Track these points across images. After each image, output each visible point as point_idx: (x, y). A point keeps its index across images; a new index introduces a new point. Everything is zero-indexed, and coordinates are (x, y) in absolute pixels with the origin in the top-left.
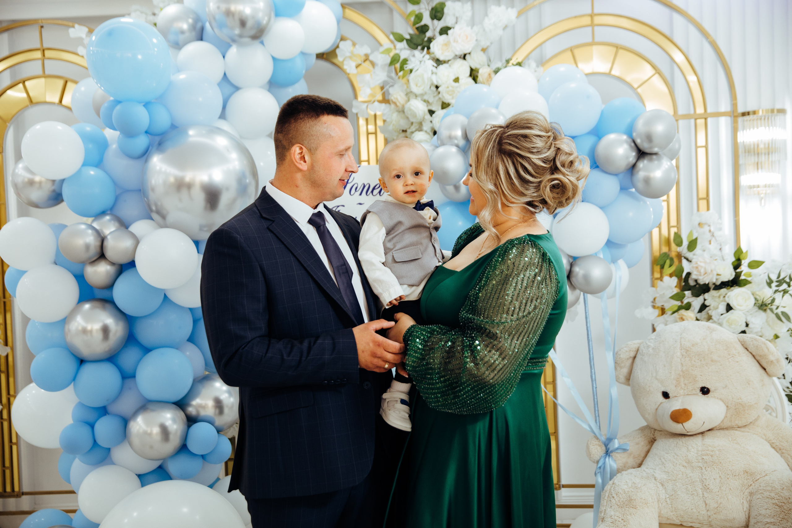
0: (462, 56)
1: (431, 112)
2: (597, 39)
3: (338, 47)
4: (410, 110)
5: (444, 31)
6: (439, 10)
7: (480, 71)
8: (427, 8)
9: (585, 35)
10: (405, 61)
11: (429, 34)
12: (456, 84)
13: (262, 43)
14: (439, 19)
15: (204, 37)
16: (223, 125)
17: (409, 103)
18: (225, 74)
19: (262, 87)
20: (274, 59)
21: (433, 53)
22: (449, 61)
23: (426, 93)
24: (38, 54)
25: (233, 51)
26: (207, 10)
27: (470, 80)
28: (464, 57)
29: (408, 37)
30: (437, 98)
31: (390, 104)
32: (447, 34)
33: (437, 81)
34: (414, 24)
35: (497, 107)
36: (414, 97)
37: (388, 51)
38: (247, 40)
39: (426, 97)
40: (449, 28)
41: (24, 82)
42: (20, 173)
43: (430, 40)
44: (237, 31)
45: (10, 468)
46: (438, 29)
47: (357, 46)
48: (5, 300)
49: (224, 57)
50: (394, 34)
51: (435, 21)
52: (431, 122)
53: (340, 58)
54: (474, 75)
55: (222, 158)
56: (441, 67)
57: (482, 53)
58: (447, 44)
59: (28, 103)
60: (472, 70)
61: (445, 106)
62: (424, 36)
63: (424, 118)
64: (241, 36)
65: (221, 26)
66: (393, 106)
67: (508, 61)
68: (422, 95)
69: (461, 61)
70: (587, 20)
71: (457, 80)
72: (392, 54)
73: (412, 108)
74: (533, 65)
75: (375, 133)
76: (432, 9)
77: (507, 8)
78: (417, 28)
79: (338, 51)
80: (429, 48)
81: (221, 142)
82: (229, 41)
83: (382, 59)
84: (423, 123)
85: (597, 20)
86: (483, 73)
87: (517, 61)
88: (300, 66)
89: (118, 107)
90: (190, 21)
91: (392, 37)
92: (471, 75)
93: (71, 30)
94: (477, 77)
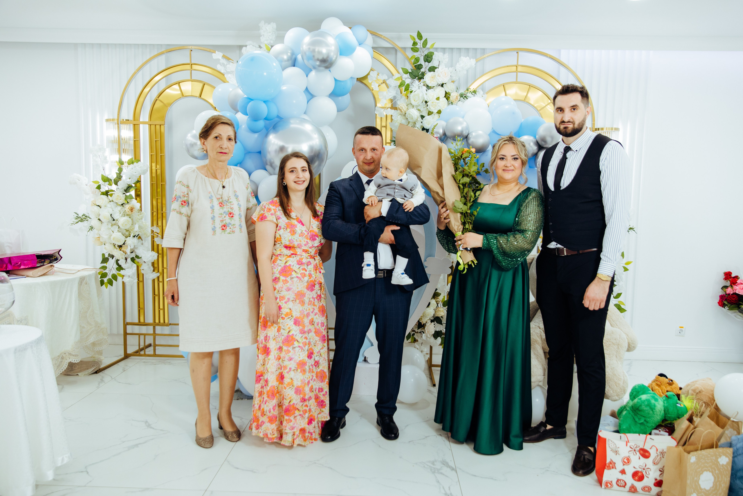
0: (441, 85)
1: (422, 117)
2: (518, 81)
3: (368, 74)
4: (410, 114)
5: (432, 69)
6: (429, 56)
7: (452, 95)
8: (422, 55)
9: (512, 78)
10: (408, 86)
11: (422, 70)
12: (438, 101)
13: (330, 71)
14: (429, 62)
15: (296, 65)
16: (306, 117)
17: (409, 111)
18: (307, 88)
19: (326, 96)
20: (335, 80)
21: (425, 82)
22: (434, 87)
23: (419, 105)
24: (188, 67)
25: (313, 73)
26: (301, 49)
27: (445, 99)
28: (442, 85)
29: (410, 71)
30: (426, 108)
31: (397, 110)
32: (434, 71)
33: (427, 99)
34: (414, 64)
35: (463, 117)
36: (411, 107)
37: (397, 79)
38: (323, 68)
39: (419, 108)
40: (436, 68)
41: (179, 83)
42: (189, 139)
43: (423, 74)
44: (318, 63)
45: (163, 309)
46: (428, 68)
47: (380, 75)
48: (162, 212)
49: (307, 76)
50: (402, 68)
51: (427, 63)
52: (422, 122)
53: (369, 81)
54: (447, 96)
55: (308, 137)
56: (430, 91)
57: (452, 83)
58: (433, 77)
59: (181, 96)
60: (446, 93)
61: (430, 113)
62: (419, 71)
63: (417, 120)
64: (319, 66)
65: (309, 59)
66: (399, 111)
67: (467, 90)
68: (417, 106)
69: (440, 88)
70: (514, 68)
71: (438, 99)
72: (400, 81)
73: (411, 113)
74: (482, 92)
75: (386, 127)
76: (425, 55)
77: (470, 59)
78: (415, 66)
79: (368, 76)
80: (423, 79)
81: (308, 127)
82: (311, 67)
83: (394, 83)
84: (416, 123)
85: (520, 69)
86: (454, 95)
87: (473, 90)
88: (349, 85)
89: (250, 104)
90: (289, 54)
91: (401, 71)
92: (445, 97)
93: (213, 54)
94: (449, 98)
